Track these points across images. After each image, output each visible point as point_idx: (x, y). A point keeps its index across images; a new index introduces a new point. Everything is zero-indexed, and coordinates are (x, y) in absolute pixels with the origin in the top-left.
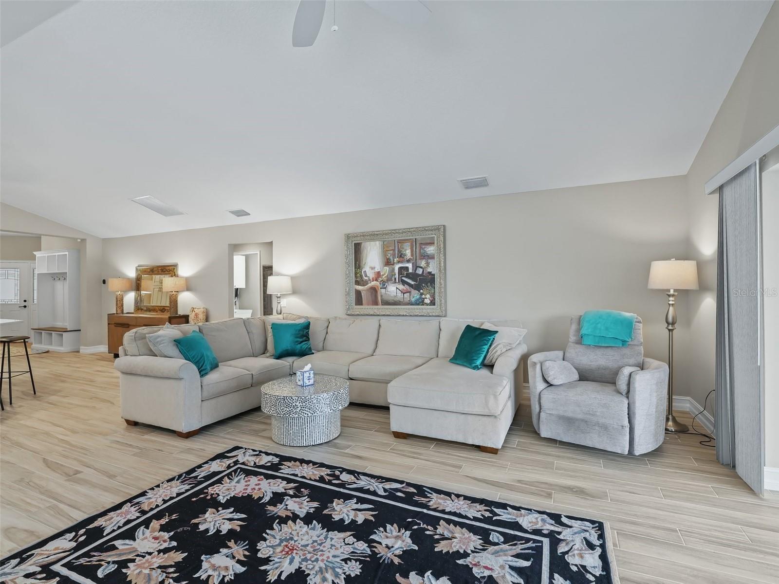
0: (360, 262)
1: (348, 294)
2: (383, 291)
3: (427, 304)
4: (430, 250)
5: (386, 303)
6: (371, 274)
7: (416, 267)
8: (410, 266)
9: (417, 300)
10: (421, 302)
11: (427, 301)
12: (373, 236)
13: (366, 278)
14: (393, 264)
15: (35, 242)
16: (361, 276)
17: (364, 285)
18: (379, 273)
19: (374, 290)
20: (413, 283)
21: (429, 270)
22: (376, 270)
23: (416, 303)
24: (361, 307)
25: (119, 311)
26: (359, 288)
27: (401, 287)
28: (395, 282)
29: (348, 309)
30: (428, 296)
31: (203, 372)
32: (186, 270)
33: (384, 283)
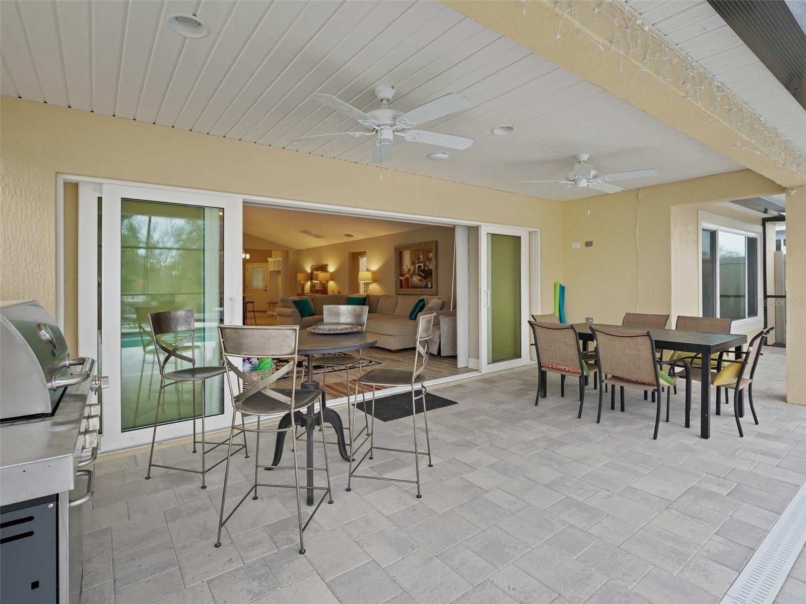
0: (401, 263)
1: (396, 281)
2: (411, 279)
3: (429, 288)
4: (431, 255)
5: (413, 287)
7: (425, 265)
8: (422, 265)
10: (426, 287)
11: (429, 286)
12: (407, 247)
14: (415, 264)
15: (269, 254)
16: (402, 272)
19: (407, 279)
20: (423, 275)
21: (430, 267)
22: (409, 268)
25: (302, 292)
26: (401, 278)
27: (419, 278)
29: (396, 291)
30: (430, 283)
31: (302, 316)
32: (331, 269)
33: (411, 275)
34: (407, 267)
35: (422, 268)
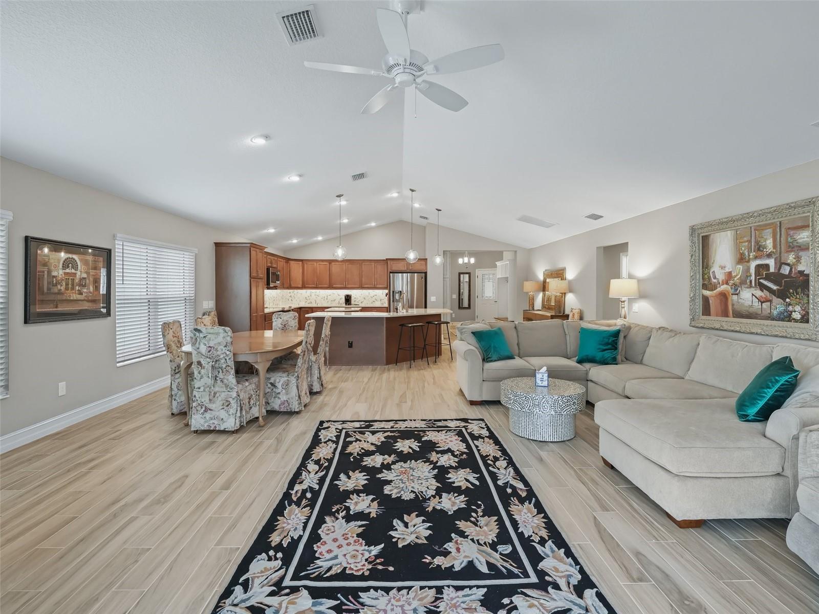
0: (708, 261)
1: (693, 300)
2: (735, 297)
3: (796, 321)
4: (803, 236)
5: (739, 315)
6: (721, 276)
7: (780, 264)
8: (771, 262)
9: (781, 313)
10: (787, 317)
11: (797, 316)
12: (724, 225)
13: (715, 281)
14: (748, 261)
15: (499, 256)
16: (709, 278)
17: (712, 290)
18: (730, 273)
19: (724, 296)
20: (775, 287)
21: (801, 268)
22: (727, 270)
23: (780, 318)
24: (708, 318)
25: (531, 308)
26: (707, 293)
27: (759, 293)
28: (751, 286)
29: (693, 319)
30: (798, 308)
33: (735, 287)
34: (723, 268)
35: (772, 270)
